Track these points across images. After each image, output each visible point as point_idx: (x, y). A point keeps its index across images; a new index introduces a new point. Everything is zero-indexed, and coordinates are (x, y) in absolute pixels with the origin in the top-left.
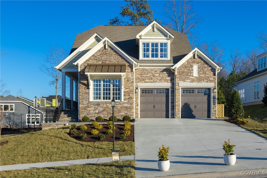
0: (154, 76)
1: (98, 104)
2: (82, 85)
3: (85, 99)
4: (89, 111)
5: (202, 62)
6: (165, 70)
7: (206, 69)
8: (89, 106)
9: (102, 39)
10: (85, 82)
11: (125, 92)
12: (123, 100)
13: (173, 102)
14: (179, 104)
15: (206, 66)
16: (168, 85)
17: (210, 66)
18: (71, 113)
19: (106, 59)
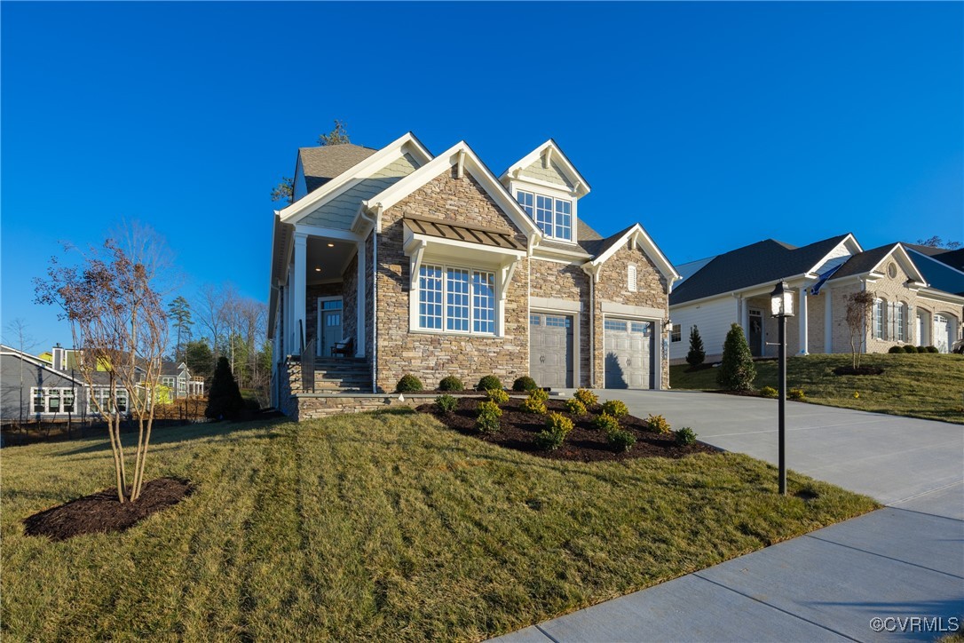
0: (545, 281)
1: (435, 341)
2: (386, 278)
3: (395, 323)
4: (410, 360)
5: (644, 259)
6: (568, 269)
7: (651, 277)
8: (409, 345)
9: (429, 158)
10: (397, 269)
11: (507, 310)
12: (502, 334)
13: (586, 349)
14: (602, 354)
15: (651, 269)
16: (574, 306)
17: (658, 272)
18: (332, 367)
19: (456, 208)
